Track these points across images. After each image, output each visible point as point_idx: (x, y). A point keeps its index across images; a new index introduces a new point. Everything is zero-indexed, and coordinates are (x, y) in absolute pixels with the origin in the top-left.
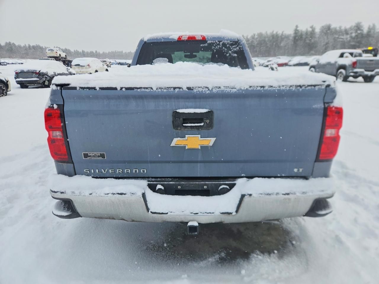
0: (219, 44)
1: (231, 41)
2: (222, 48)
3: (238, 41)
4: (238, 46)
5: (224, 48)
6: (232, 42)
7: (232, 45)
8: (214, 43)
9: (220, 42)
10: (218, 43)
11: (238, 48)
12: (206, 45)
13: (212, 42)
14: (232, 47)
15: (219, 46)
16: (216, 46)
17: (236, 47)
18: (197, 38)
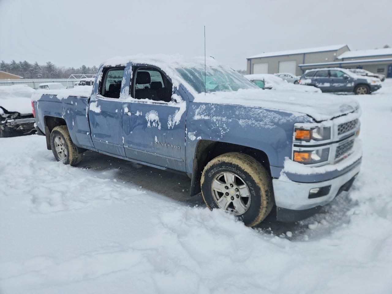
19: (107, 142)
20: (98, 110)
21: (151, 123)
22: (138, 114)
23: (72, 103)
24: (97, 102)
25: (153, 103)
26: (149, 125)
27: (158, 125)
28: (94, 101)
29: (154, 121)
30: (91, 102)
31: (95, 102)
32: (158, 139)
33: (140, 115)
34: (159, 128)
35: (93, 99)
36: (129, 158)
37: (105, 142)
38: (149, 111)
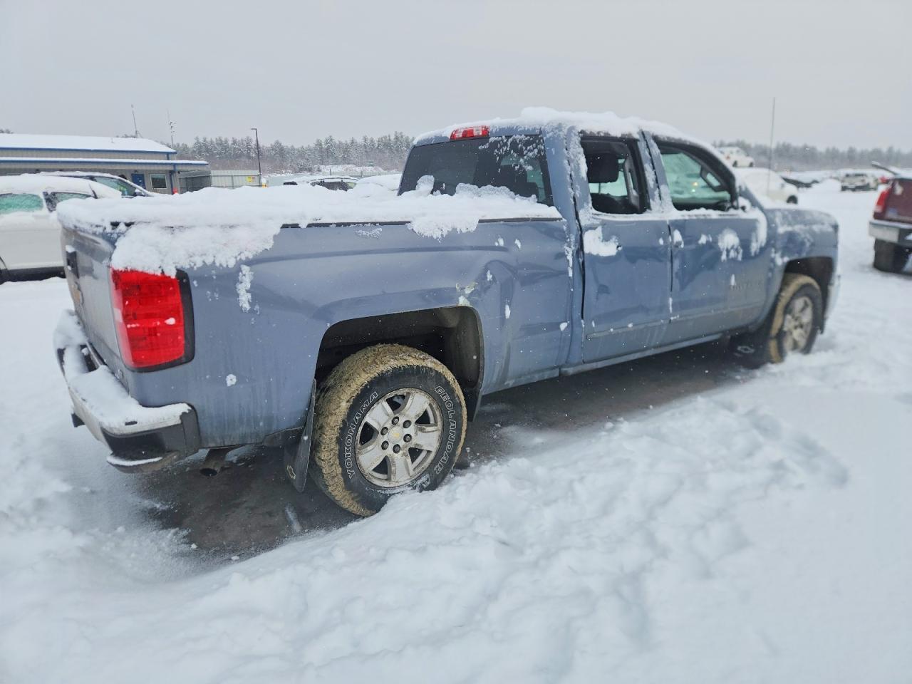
0: (505, 144)
1: (526, 136)
2: (510, 151)
3: (539, 135)
4: (536, 147)
5: (512, 152)
6: (529, 137)
7: (527, 143)
8: (499, 142)
9: (508, 137)
10: (505, 141)
11: (536, 151)
12: (486, 146)
13: (497, 139)
14: (526, 149)
15: (505, 149)
16: (501, 147)
17: (534, 149)
18: (475, 133)
19: (630, 325)
20: (609, 249)
21: (728, 251)
22: (703, 240)
23: (501, 242)
24: (600, 229)
25: (720, 215)
26: (724, 257)
27: (738, 253)
28: (593, 228)
29: (732, 247)
30: (587, 230)
31: (595, 229)
32: (736, 279)
33: (708, 242)
34: (740, 258)
35: (588, 223)
36: (655, 347)
37: (627, 327)
38: (720, 231)
